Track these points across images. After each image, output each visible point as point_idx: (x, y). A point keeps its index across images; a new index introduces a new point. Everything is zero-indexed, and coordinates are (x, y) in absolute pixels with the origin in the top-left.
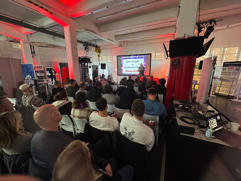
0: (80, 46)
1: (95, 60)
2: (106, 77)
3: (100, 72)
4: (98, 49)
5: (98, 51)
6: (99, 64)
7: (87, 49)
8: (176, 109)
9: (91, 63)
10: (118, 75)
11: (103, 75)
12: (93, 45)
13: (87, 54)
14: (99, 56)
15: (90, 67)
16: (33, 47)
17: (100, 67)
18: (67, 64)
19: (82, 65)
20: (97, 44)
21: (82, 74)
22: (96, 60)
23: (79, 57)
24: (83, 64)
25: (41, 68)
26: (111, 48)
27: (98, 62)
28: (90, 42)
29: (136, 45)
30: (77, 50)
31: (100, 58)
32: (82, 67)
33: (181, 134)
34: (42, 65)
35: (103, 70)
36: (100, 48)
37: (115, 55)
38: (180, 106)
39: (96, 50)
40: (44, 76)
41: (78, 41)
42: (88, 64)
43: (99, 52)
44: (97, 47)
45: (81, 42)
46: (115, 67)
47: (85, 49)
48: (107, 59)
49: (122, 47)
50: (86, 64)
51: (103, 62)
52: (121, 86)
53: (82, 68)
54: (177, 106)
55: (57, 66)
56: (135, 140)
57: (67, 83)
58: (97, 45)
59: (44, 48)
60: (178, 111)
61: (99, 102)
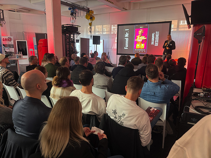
0: (65, 10)
1: (85, 31)
2: (100, 56)
3: (92, 48)
4: (90, 15)
5: (89, 17)
6: (91, 37)
7: (74, 15)
8: (193, 98)
9: (80, 34)
10: (117, 54)
11: (96, 52)
12: (83, 9)
13: (73, 22)
14: (90, 24)
15: (78, 41)
16: (3, 11)
17: (91, 41)
18: (47, 34)
19: (66, 36)
20: (88, 7)
21: (66, 50)
22: (87, 31)
23: (63, 25)
24: (68, 36)
25: (10, 41)
26: (110, 13)
27: (89, 33)
28: (78, 4)
29: (147, 8)
30: (60, 16)
31: (93, 27)
32: (66, 39)
33: (188, 123)
34: (12, 37)
35: (96, 45)
36: (92, 12)
37: (115, 24)
38: (201, 94)
39: (86, 16)
40: (13, 51)
41: (63, 3)
42: (75, 35)
43: (92, 18)
44: (88, 11)
45: (66, 4)
46: (114, 42)
47: (72, 14)
48: (103, 30)
49: (127, 11)
50: (71, 35)
51: (97, 34)
52: (120, 66)
53: (66, 41)
54: (196, 94)
55: (32, 38)
56: (126, 125)
57: (46, 61)
58: (88, 9)
59: (16, 13)
60: (196, 99)
61: (83, 75)
